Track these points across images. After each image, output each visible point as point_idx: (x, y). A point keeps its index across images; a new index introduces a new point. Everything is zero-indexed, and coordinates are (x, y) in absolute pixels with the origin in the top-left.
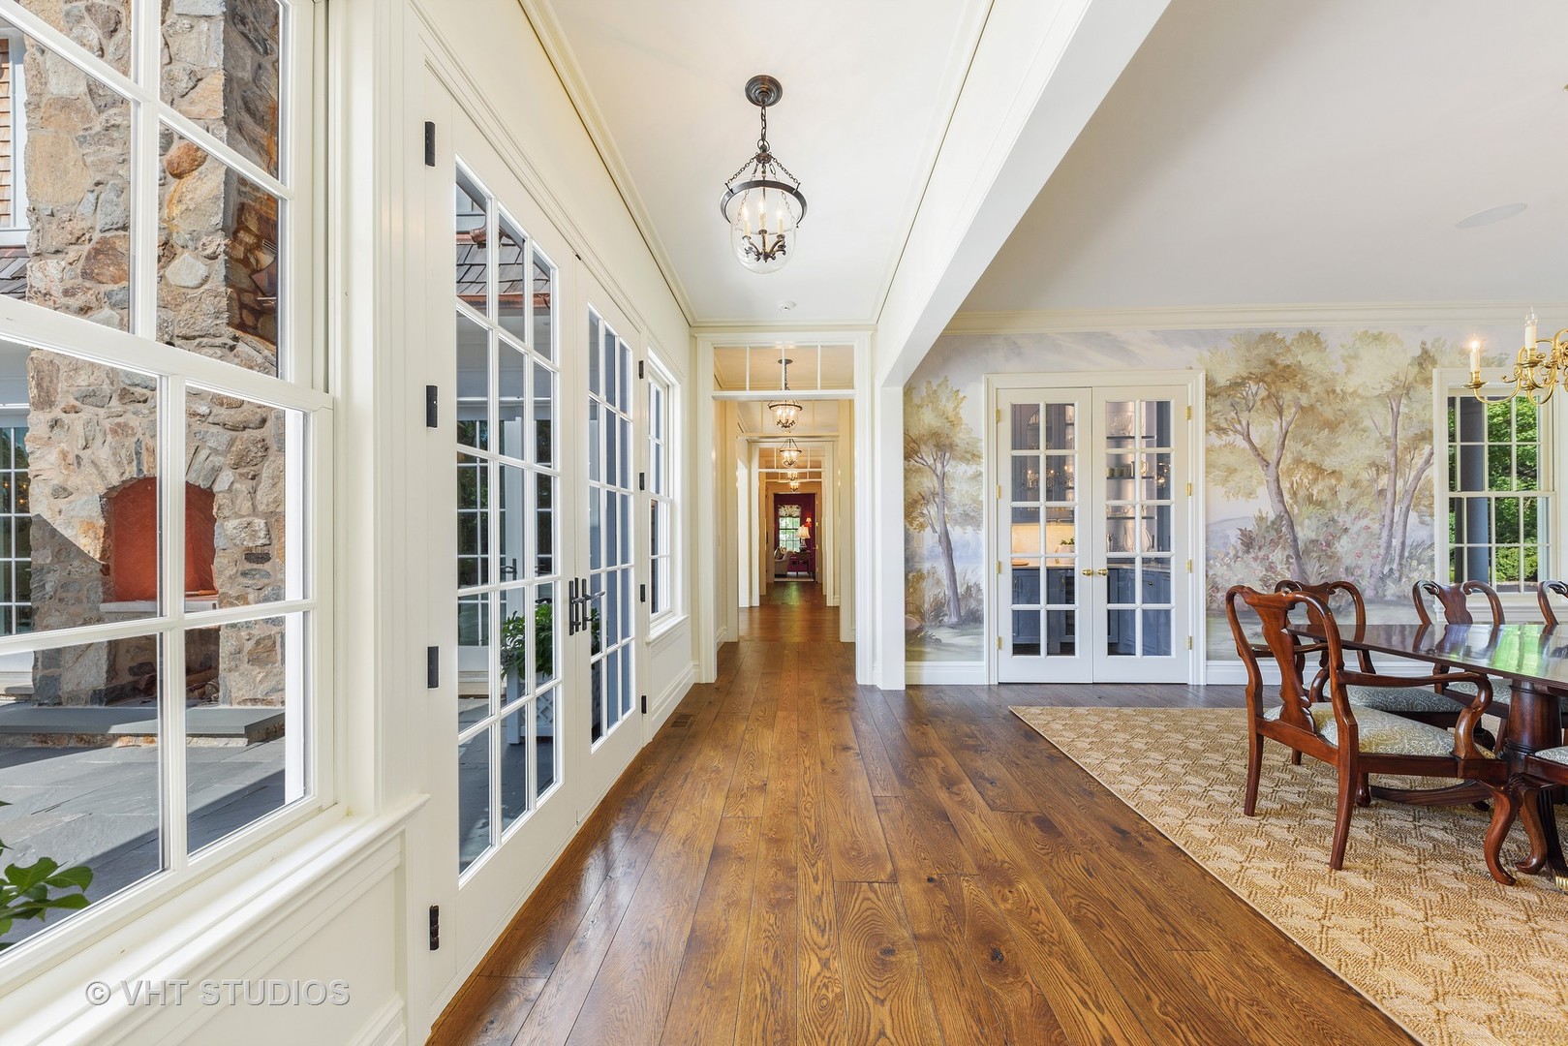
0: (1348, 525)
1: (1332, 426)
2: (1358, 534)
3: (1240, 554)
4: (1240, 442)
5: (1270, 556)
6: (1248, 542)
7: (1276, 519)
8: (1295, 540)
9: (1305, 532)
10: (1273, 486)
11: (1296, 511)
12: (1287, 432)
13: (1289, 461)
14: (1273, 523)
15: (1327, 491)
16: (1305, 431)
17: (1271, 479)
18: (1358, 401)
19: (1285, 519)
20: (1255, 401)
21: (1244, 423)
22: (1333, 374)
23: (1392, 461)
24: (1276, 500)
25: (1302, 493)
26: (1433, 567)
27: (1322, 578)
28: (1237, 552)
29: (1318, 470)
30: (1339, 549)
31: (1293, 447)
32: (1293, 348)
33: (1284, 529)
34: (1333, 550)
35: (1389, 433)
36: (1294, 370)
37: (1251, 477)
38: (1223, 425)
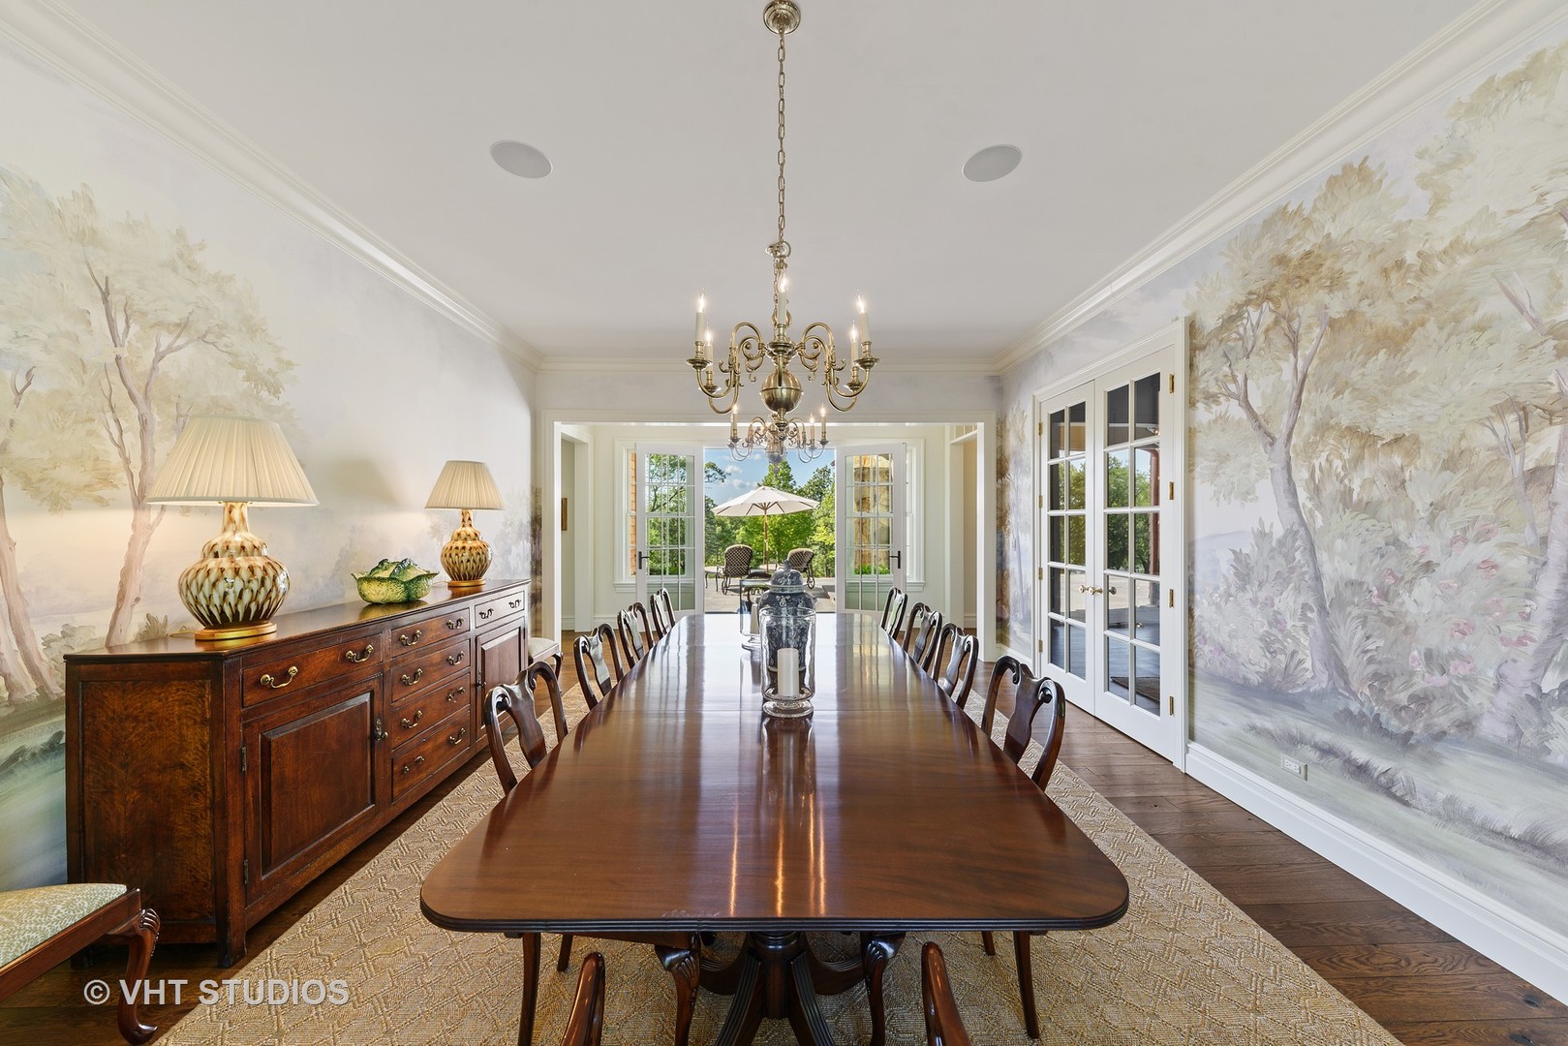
0: (1432, 556)
2: (1462, 577)
3: (1233, 590)
4: (1236, 411)
5: (1276, 601)
6: (1244, 571)
7: (1285, 537)
8: (1318, 577)
9: (1338, 564)
10: (1281, 478)
11: (1319, 522)
12: (1305, 377)
13: (1308, 429)
14: (1281, 543)
15: (1381, 481)
16: (1338, 366)
17: (1278, 466)
18: (1464, 261)
19: (1303, 538)
20: (1255, 337)
21: (1240, 379)
22: (1398, 227)
24: (1286, 501)
25: (1331, 488)
27: (1371, 661)
28: (1229, 587)
29: (1364, 439)
30: (1410, 606)
31: (1316, 400)
32: (1316, 216)
33: (1298, 555)
34: (1395, 607)
36: (1319, 256)
37: (1249, 465)
38: (1214, 389)
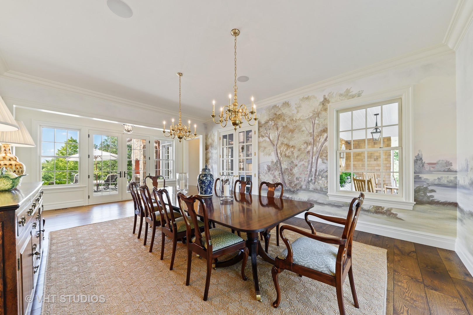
0: (297, 164)
1: (292, 131)
2: (300, 166)
3: (267, 172)
4: (268, 139)
5: (275, 173)
6: (269, 169)
7: (276, 162)
8: (281, 168)
9: (284, 166)
10: (275, 152)
11: (282, 159)
12: (279, 135)
13: (280, 144)
14: (275, 163)
15: (290, 152)
16: (284, 134)
17: (275, 150)
18: (301, 121)
19: (279, 162)
20: (271, 127)
21: (268, 134)
22: (293, 114)
23: (312, 141)
24: (276, 156)
25: (283, 154)
26: (327, 179)
27: (289, 181)
28: (266, 172)
29: (288, 146)
30: (294, 172)
31: (281, 139)
32: (281, 108)
33: (278, 165)
34: (292, 172)
35: (311, 131)
36: (281, 115)
37: (270, 149)
38: (263, 135)
